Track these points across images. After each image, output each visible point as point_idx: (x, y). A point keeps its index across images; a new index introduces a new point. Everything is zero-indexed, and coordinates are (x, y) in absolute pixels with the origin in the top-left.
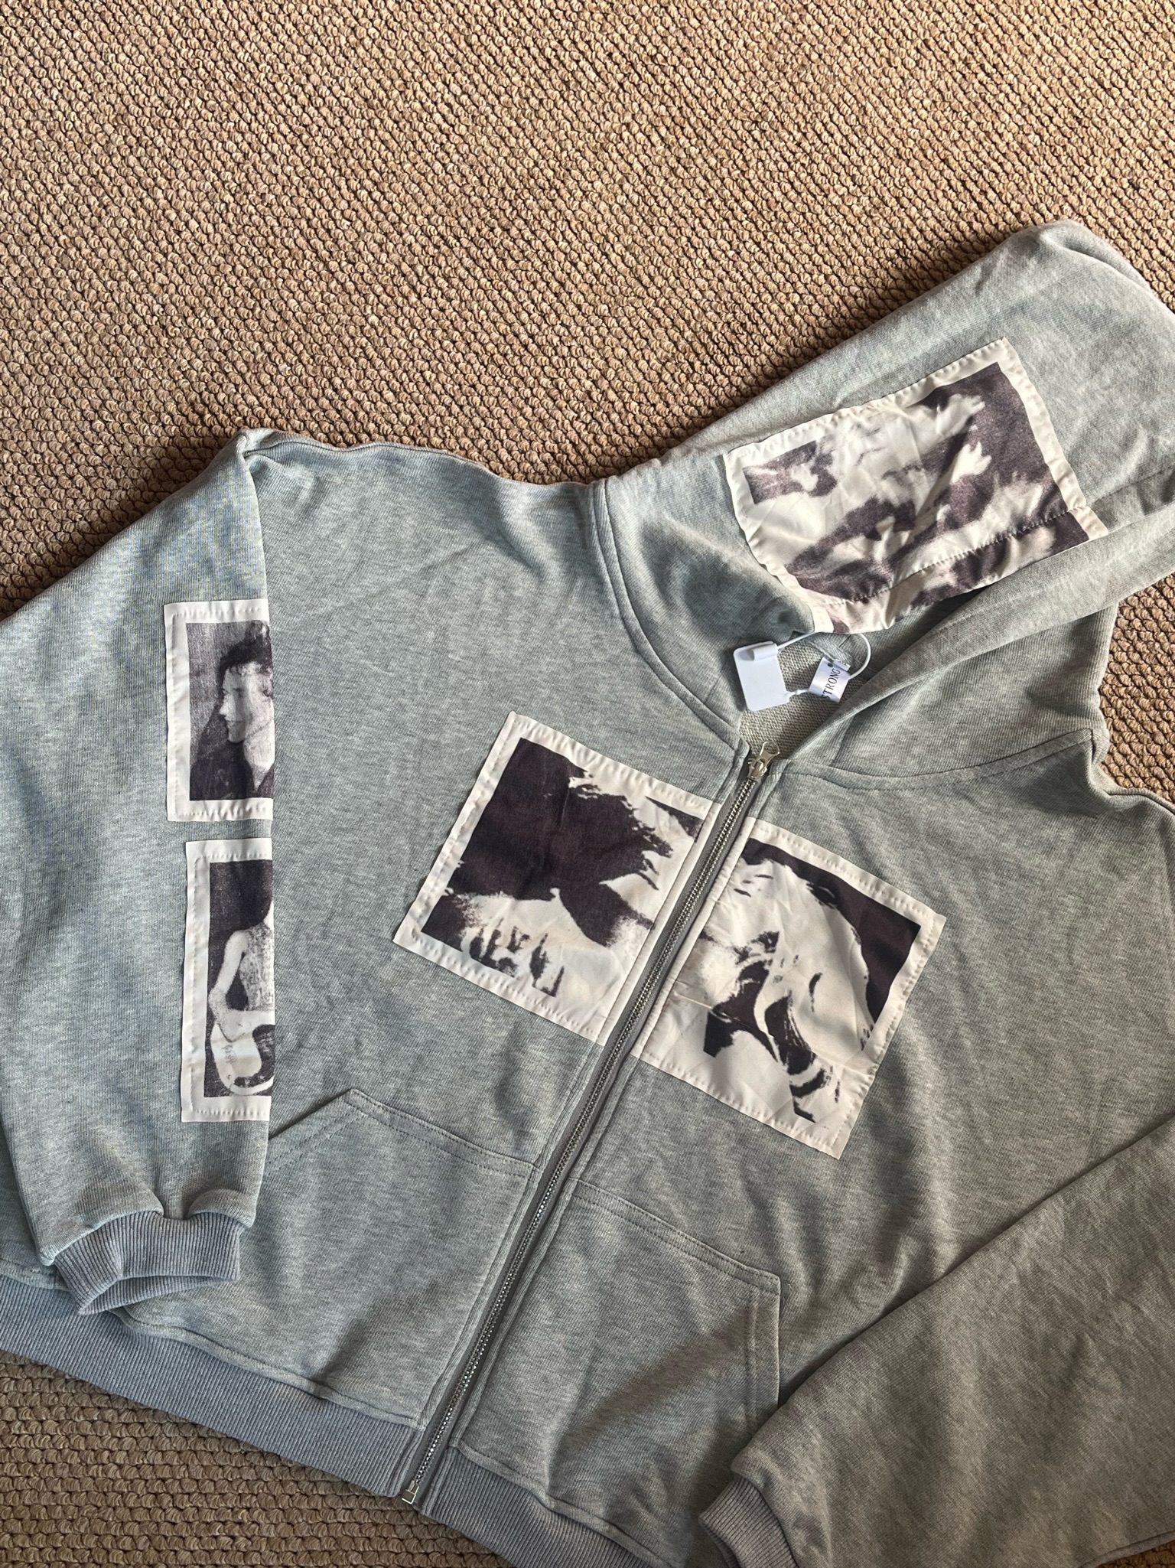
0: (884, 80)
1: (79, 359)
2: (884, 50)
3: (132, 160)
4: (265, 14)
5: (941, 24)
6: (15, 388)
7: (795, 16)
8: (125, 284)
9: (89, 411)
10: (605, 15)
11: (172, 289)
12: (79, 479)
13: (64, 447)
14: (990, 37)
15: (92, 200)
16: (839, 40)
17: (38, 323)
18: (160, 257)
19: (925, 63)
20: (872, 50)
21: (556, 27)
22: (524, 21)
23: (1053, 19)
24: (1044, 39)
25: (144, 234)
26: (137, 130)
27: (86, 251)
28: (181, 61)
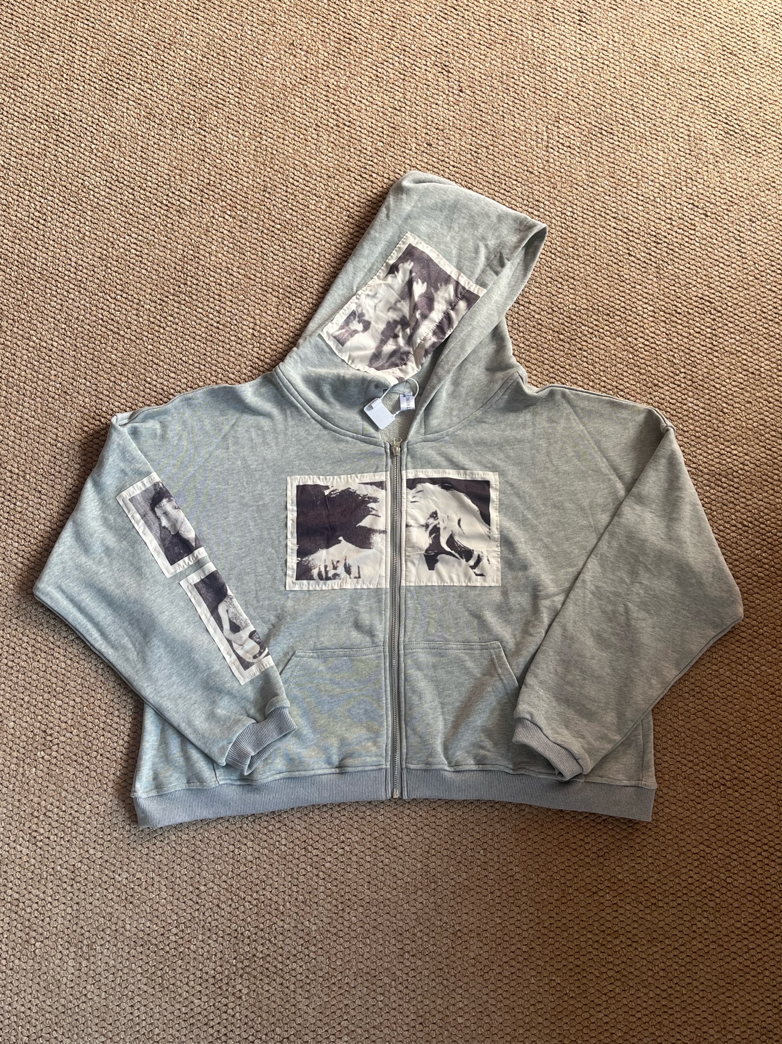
0: (308, 149)
1: (37, 422)
2: (302, 136)
3: (15, 330)
4: (39, 242)
5: (319, 115)
6: (17, 447)
7: (258, 139)
8: (39, 382)
9: (52, 442)
10: (180, 176)
11: (60, 375)
12: (63, 471)
13: (50, 461)
14: (342, 110)
15: (7, 354)
16: (281, 141)
17: (12, 416)
18: (48, 364)
19: (321, 134)
20: (296, 139)
21: (163, 190)
22: (148, 194)
23: (363, 91)
24: (364, 101)
25: (37, 358)
26: (11, 316)
27: (16, 377)
28: (14, 279)
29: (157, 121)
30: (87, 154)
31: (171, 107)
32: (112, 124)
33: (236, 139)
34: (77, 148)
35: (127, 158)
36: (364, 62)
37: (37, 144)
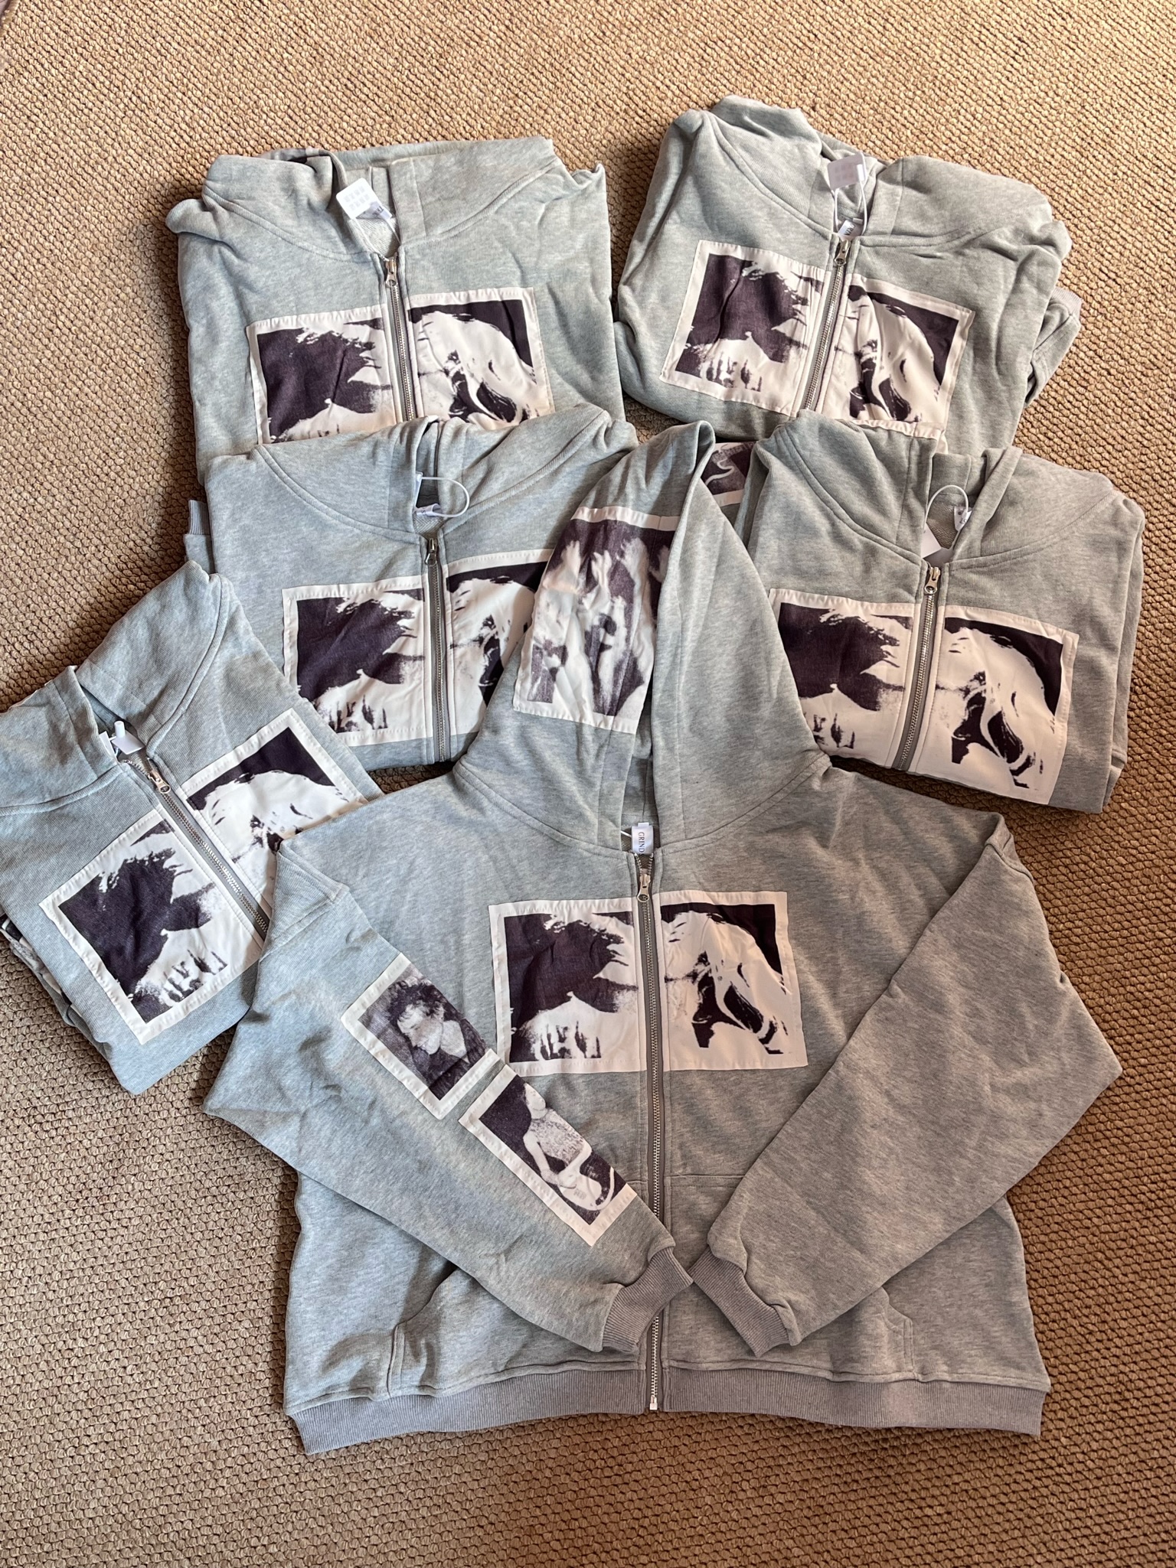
29: (382, 43)
30: (274, 63)
31: (406, 29)
32: (320, 32)
33: (481, 95)
34: (262, 53)
35: (327, 82)
36: (690, 35)
37: (212, 33)
